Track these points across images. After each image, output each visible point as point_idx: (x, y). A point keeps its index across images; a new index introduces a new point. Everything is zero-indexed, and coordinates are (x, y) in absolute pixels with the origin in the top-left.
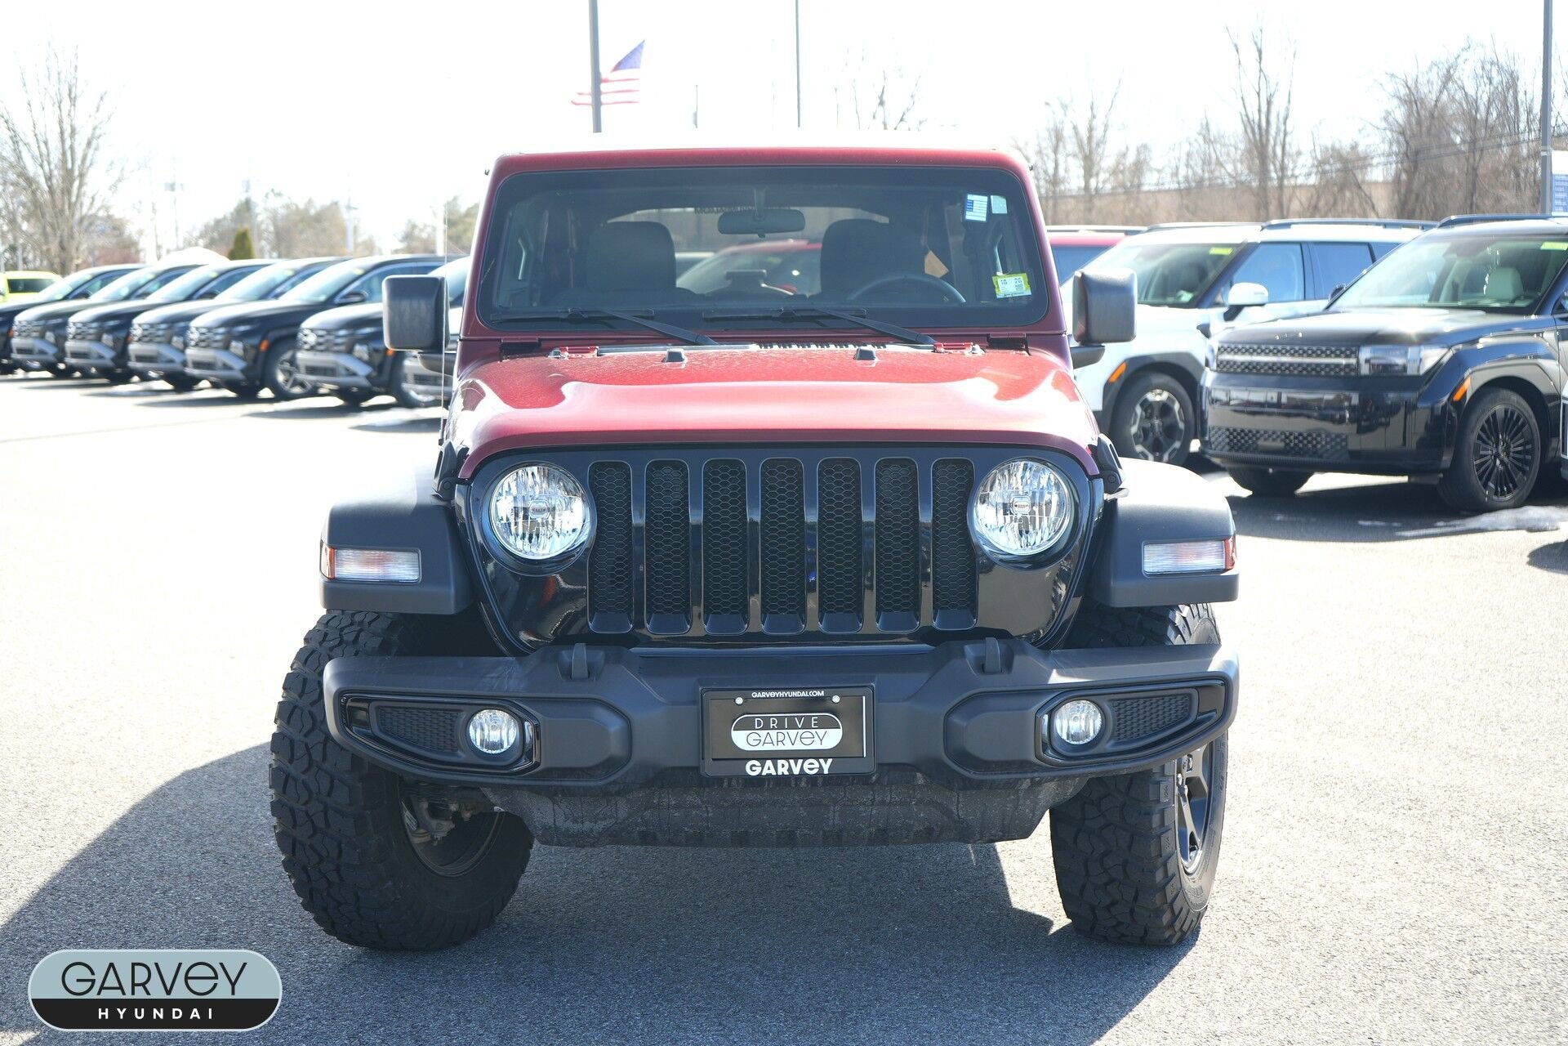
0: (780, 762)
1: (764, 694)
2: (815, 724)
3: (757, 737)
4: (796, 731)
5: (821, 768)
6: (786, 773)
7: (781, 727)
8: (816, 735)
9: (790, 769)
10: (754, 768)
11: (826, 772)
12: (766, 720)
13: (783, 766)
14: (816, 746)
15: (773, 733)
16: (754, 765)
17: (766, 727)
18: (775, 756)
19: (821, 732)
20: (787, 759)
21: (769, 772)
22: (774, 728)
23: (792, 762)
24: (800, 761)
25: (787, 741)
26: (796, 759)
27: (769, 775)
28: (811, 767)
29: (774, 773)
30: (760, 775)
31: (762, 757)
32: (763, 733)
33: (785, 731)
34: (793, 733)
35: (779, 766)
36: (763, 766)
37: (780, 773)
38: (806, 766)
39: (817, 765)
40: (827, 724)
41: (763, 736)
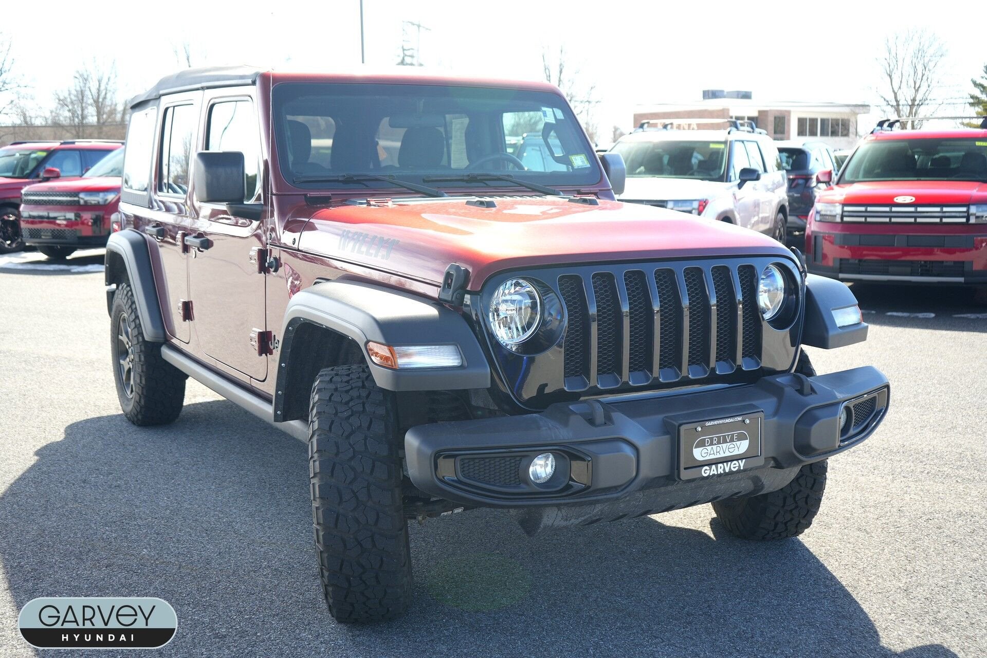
0: (720, 465)
1: (712, 423)
2: (736, 439)
3: (706, 451)
4: (726, 444)
5: (739, 466)
6: (722, 472)
7: (719, 443)
8: (736, 446)
9: (724, 470)
10: (706, 472)
11: (742, 468)
12: (712, 439)
13: (721, 467)
14: (736, 452)
15: (714, 447)
16: (706, 470)
17: (712, 444)
18: (716, 462)
19: (738, 443)
20: (722, 463)
21: (714, 473)
22: (715, 444)
23: (724, 464)
24: (729, 463)
25: (721, 452)
26: (727, 462)
27: (714, 475)
28: (734, 466)
29: (716, 473)
30: (709, 475)
31: (710, 463)
32: (709, 448)
33: (720, 445)
34: (724, 445)
35: (719, 468)
36: (710, 470)
37: (719, 473)
38: (732, 466)
39: (737, 465)
40: (741, 438)
41: (709, 450)
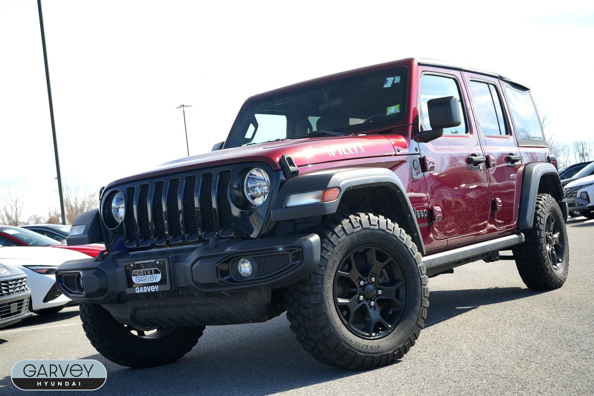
1: (138, 262)
2: (153, 273)
3: (138, 278)
5: (155, 289)
8: (154, 277)
9: (147, 290)
10: (138, 290)
11: (157, 290)
12: (140, 272)
14: (154, 281)
15: (143, 276)
16: (137, 289)
17: (141, 275)
18: (143, 285)
19: (155, 275)
20: (146, 286)
21: (142, 291)
22: (143, 275)
23: (147, 287)
24: (150, 287)
25: (146, 279)
27: (142, 292)
28: (153, 289)
29: (143, 292)
30: (139, 293)
31: (139, 286)
33: (145, 276)
34: (148, 276)
35: (144, 289)
36: (140, 289)
37: (145, 292)
38: (152, 289)
39: (154, 288)
40: (156, 272)
41: (140, 278)
